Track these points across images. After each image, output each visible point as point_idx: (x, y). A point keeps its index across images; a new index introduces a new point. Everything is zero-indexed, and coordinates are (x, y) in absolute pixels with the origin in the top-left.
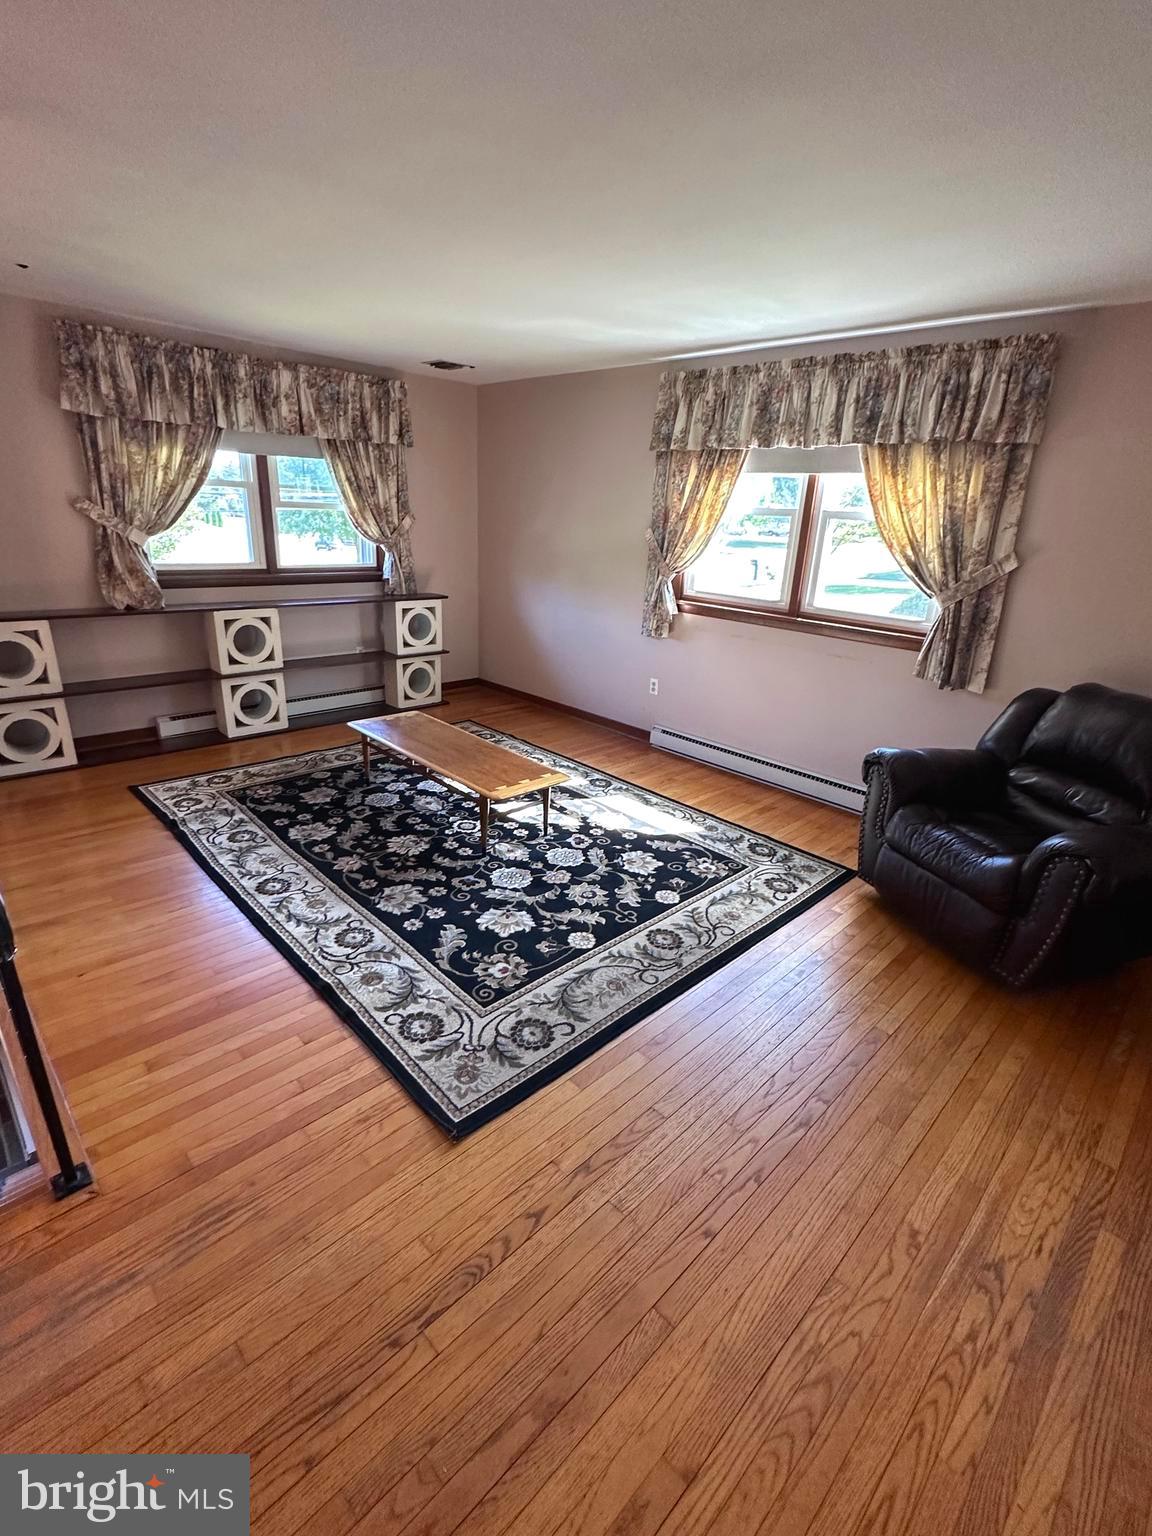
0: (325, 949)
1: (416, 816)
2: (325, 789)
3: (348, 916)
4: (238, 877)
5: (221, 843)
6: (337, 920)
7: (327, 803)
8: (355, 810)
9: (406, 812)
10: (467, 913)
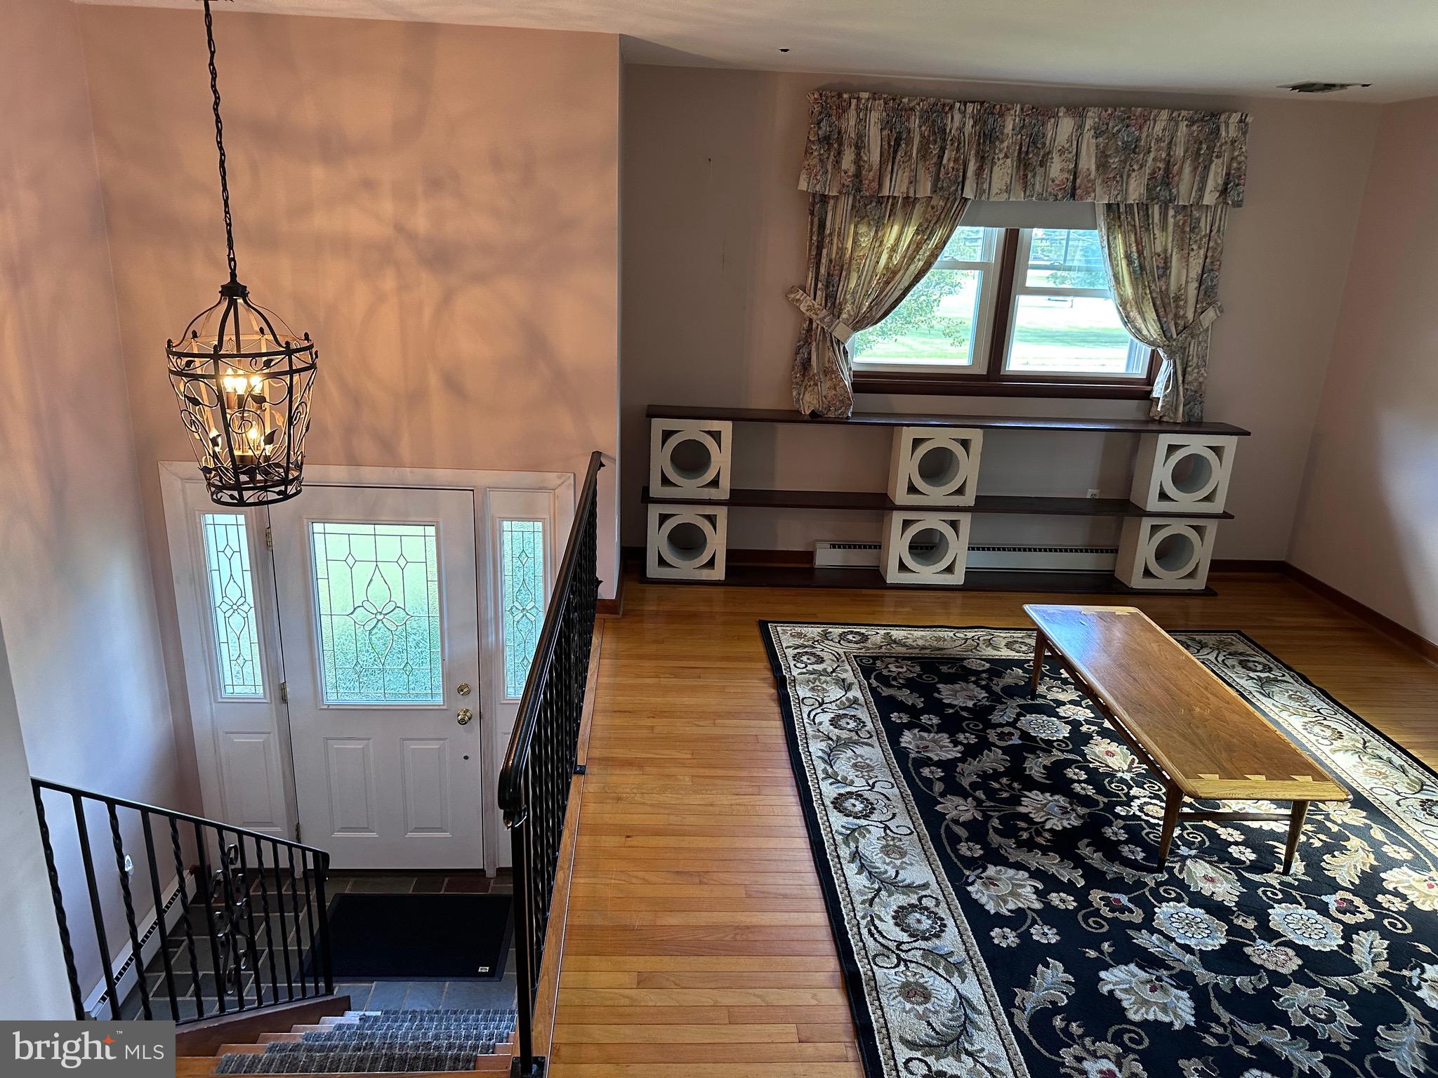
0: (877, 922)
1: (1081, 768)
2: (972, 686)
3: (925, 886)
4: (821, 775)
5: (821, 723)
6: (908, 886)
7: (965, 709)
8: (999, 730)
9: (1070, 756)
10: (1092, 954)
